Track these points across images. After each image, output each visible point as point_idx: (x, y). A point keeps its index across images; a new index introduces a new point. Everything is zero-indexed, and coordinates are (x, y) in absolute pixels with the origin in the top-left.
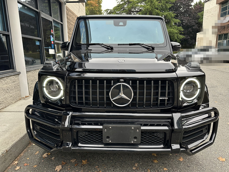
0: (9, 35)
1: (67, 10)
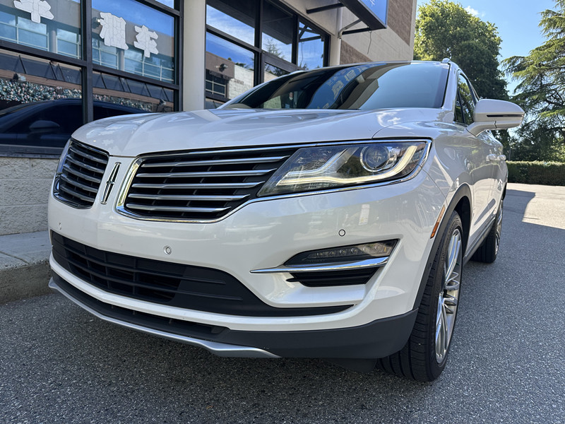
0: (178, 91)
1: (344, 52)
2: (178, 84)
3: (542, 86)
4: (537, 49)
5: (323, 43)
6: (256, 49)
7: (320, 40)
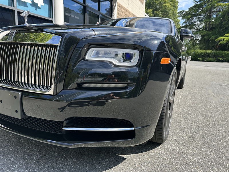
1: (118, 7)
2: (52, 18)
3: (192, 22)
4: (191, 7)
5: (110, 3)
6: (84, 5)
7: (109, 1)
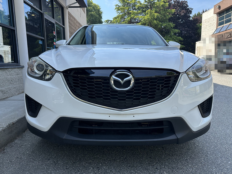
1: (69, 16)
4: (115, 17)
6: (41, 12)
